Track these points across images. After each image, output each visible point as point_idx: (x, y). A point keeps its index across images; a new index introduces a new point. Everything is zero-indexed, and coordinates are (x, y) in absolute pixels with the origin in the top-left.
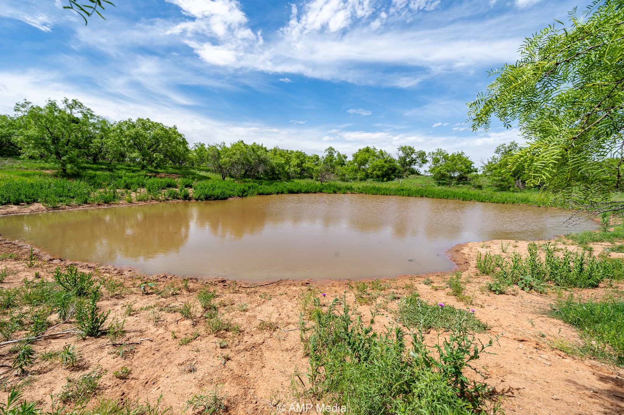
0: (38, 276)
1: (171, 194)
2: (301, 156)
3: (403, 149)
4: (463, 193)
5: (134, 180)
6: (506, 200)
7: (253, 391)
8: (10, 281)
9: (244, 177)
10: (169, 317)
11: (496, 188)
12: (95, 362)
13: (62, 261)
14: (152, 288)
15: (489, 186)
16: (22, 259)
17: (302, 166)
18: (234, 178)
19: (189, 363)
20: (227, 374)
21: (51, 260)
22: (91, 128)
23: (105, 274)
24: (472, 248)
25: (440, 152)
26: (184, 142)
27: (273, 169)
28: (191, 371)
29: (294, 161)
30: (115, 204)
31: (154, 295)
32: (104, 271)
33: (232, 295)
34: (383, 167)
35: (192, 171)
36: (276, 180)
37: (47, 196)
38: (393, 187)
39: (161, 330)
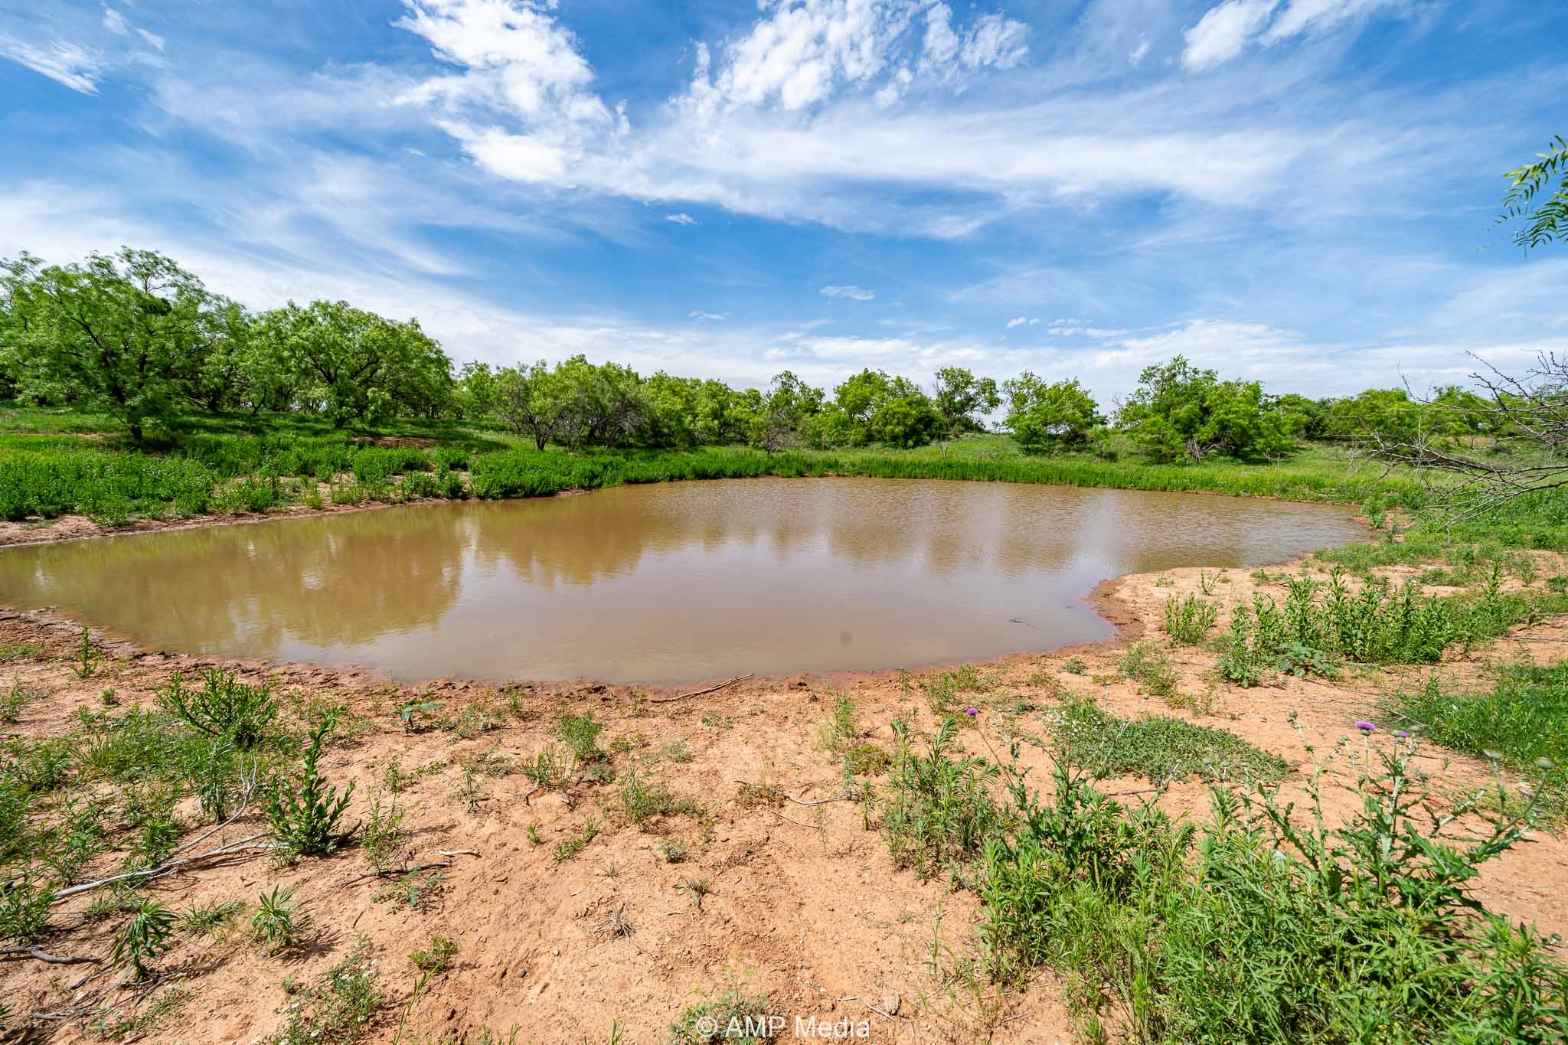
0: (110, 700)
1: (417, 485)
2: (717, 391)
3: (946, 374)
4: (1079, 470)
5: (322, 453)
6: (1169, 483)
7: (807, 974)
8: (37, 717)
9: (589, 443)
10: (496, 789)
11: (1148, 458)
12: (343, 927)
13: (167, 657)
14: (426, 717)
15: (1132, 454)
16: (57, 658)
17: (722, 415)
18: (565, 445)
19: (603, 910)
20: (719, 932)
21: (138, 657)
22: (201, 327)
23: (292, 687)
24: (1135, 588)
25: (1028, 381)
26: (442, 362)
27: (655, 423)
28: (623, 933)
29: (705, 406)
30: (279, 512)
31: (437, 732)
32: (286, 678)
33: (633, 722)
34: (906, 415)
35: (461, 429)
36: (664, 448)
37: (99, 498)
38: (927, 459)
39: (491, 825)
